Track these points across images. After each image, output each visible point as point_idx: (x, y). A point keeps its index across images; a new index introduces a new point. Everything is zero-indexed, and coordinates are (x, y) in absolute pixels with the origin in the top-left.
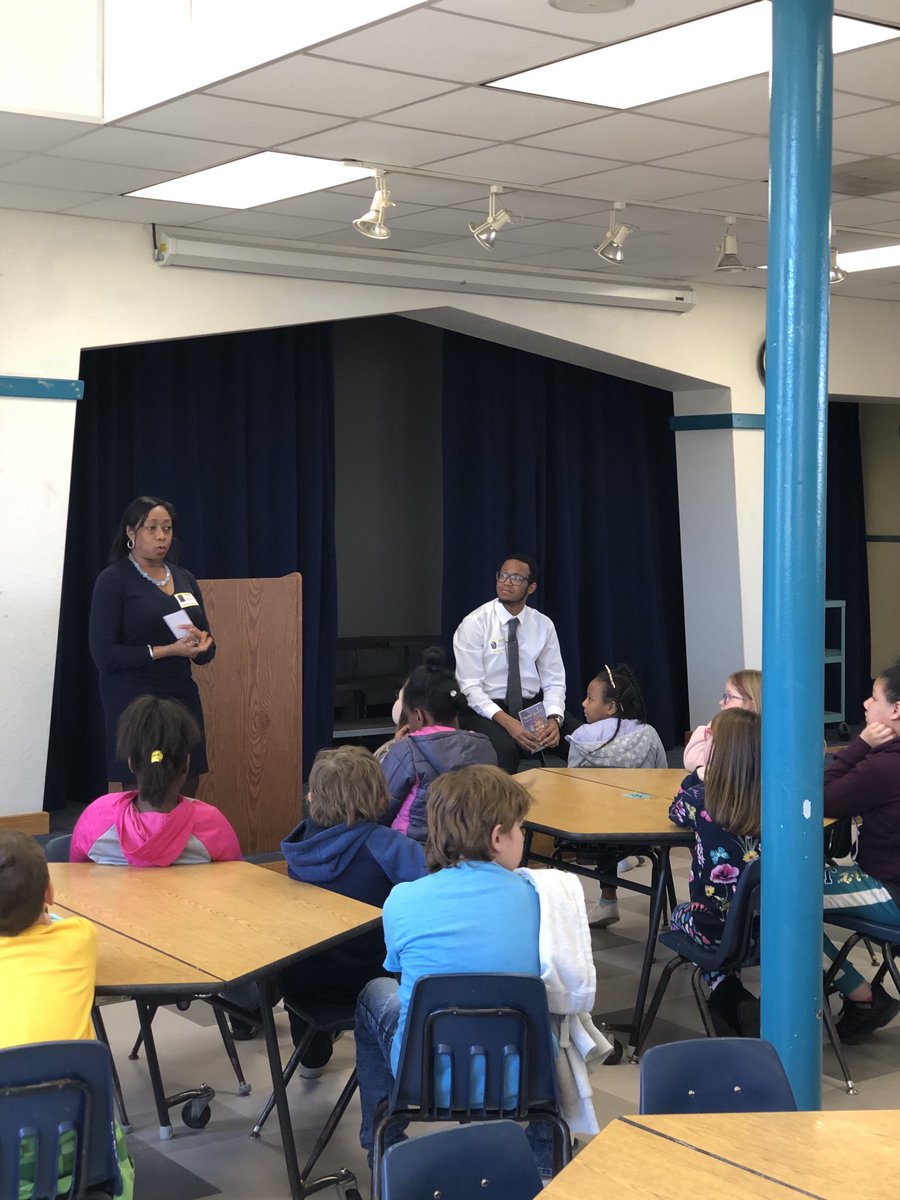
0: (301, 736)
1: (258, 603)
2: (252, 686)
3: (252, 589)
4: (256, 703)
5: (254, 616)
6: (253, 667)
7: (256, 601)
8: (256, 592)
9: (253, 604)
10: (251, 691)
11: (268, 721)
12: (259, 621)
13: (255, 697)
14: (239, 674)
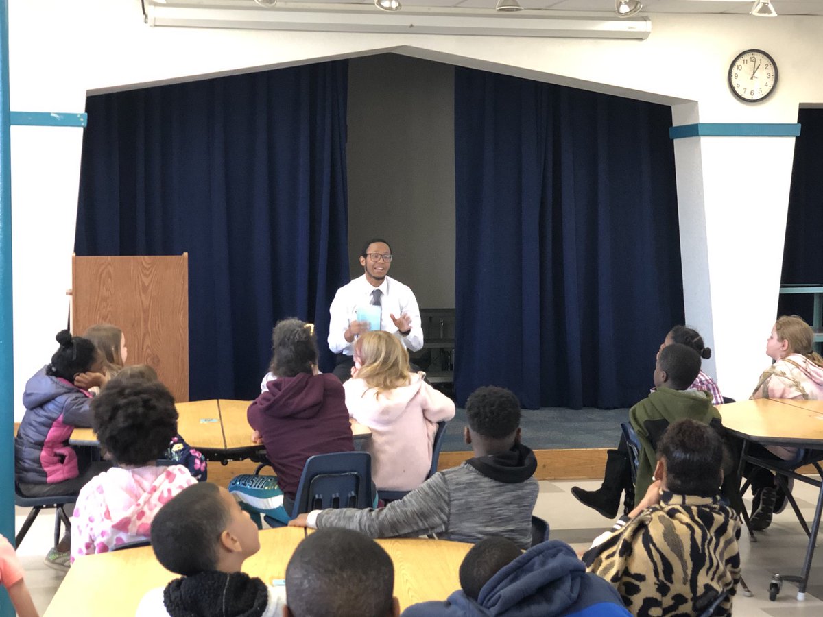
0: (187, 373)
1: (149, 274)
2: (145, 335)
3: (144, 263)
4: (148, 347)
5: (147, 284)
6: (146, 321)
7: (148, 273)
8: (148, 267)
9: (145, 275)
10: (144, 339)
11: (159, 361)
12: (150, 288)
13: (148, 342)
14: (133, 326)
